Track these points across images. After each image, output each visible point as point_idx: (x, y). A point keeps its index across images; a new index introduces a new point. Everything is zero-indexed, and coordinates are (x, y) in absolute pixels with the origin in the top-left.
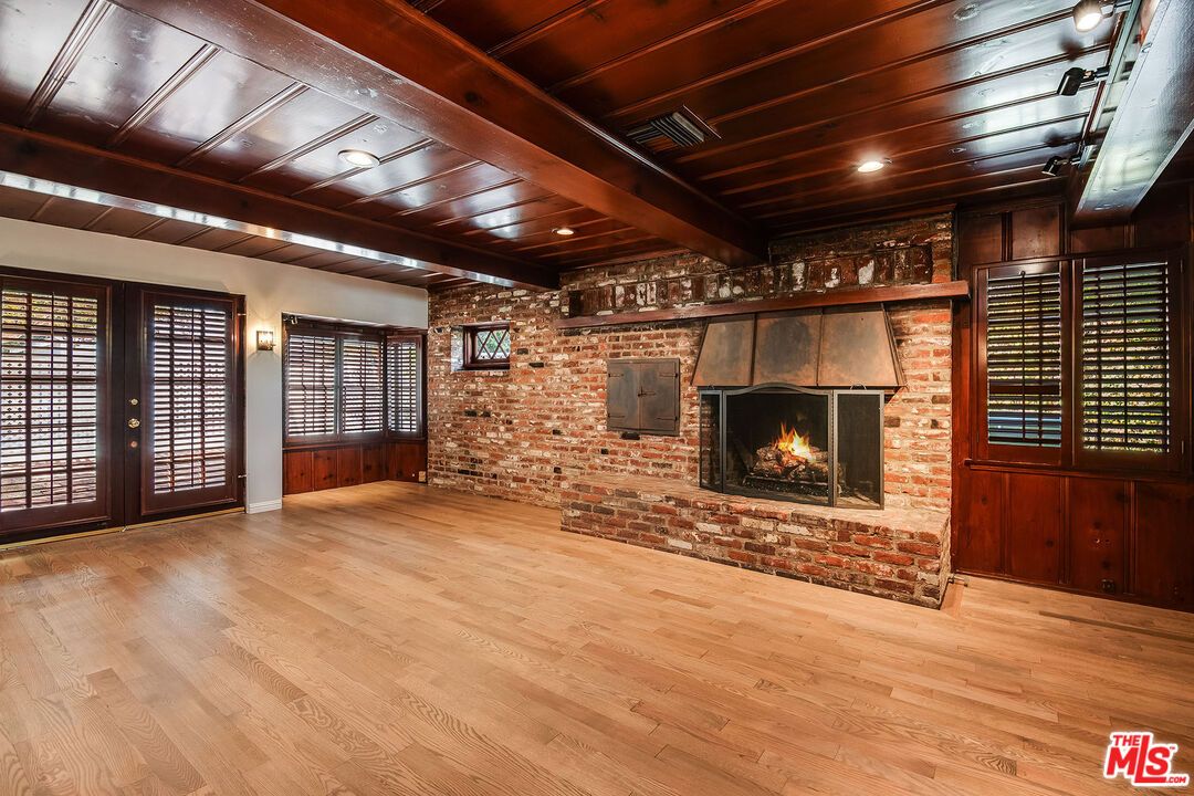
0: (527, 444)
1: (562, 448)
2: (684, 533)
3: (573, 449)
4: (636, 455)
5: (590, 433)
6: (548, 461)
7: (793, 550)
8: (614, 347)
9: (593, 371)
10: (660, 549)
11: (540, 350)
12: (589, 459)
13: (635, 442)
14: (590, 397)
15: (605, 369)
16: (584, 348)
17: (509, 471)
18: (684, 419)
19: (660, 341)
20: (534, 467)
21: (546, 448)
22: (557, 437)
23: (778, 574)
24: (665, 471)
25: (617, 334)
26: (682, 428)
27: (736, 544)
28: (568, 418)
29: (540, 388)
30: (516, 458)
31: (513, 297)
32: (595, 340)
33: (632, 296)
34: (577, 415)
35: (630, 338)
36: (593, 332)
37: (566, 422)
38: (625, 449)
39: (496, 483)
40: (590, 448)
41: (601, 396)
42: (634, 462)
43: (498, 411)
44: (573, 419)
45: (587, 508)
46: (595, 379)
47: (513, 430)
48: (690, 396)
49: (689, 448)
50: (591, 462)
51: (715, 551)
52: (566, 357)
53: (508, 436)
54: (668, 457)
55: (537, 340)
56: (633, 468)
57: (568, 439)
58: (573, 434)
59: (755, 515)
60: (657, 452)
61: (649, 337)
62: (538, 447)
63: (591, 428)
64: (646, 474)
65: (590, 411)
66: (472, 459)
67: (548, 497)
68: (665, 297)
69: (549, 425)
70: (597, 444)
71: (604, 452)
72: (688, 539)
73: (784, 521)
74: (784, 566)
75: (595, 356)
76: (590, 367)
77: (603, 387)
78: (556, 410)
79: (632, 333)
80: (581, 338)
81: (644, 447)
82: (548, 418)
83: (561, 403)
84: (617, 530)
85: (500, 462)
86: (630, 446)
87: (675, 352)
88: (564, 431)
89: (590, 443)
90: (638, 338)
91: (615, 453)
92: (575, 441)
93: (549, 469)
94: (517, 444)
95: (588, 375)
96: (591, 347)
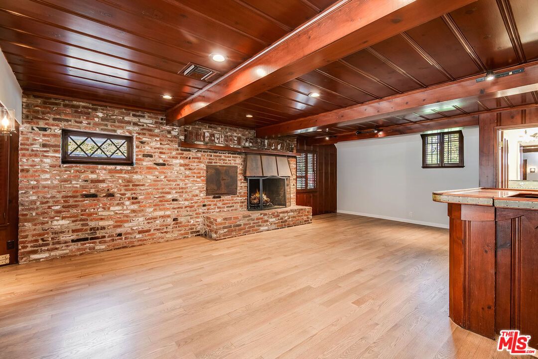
0: (151, 209)
1: (179, 208)
2: (265, 224)
3: (186, 207)
4: (220, 204)
5: (197, 198)
6: (169, 216)
7: (290, 219)
8: (210, 159)
9: (198, 169)
10: (258, 232)
11: (163, 156)
12: (196, 210)
13: (219, 199)
14: (196, 181)
15: (205, 168)
16: (193, 158)
17: (135, 228)
18: (238, 188)
19: (230, 159)
20: (158, 222)
21: (168, 209)
22: (175, 202)
23: (288, 227)
24: (231, 208)
25: (211, 154)
26: (238, 192)
27: (279, 222)
28: (183, 192)
29: (162, 177)
30: (141, 219)
31: (139, 122)
32: (199, 155)
33: (213, 138)
34: (188, 190)
35: (217, 156)
36: (198, 151)
37: (182, 194)
38: (214, 203)
39: (121, 239)
40: (196, 205)
41: (202, 180)
42: (218, 208)
43: (123, 192)
44: (186, 192)
45: (230, 227)
46: (199, 173)
47: (139, 202)
48: (241, 180)
49: (240, 199)
50: (197, 212)
51: (274, 227)
52: (182, 161)
53: (135, 207)
54: (232, 203)
55: (161, 150)
56: (218, 210)
57: (183, 203)
58: (186, 200)
59: (283, 212)
60: (228, 202)
61: (225, 156)
62: (160, 210)
63: (197, 196)
64: (224, 211)
65: (197, 188)
66: (91, 229)
67: (168, 236)
68: (227, 142)
69: (170, 197)
70: (200, 203)
71: (204, 206)
72: (267, 225)
73: (289, 212)
74: (289, 224)
75: (200, 162)
76: (196, 167)
77: (203, 177)
78: (175, 189)
79: (218, 154)
80: (191, 153)
81: (223, 200)
82: (169, 193)
83: (178, 185)
84: (242, 231)
85: (126, 225)
86: (217, 201)
87: (235, 164)
88: (180, 199)
89: (196, 203)
90: (221, 157)
91: (210, 205)
92: (187, 203)
93: (169, 221)
94: (143, 210)
95: (195, 171)
96: (198, 158)
